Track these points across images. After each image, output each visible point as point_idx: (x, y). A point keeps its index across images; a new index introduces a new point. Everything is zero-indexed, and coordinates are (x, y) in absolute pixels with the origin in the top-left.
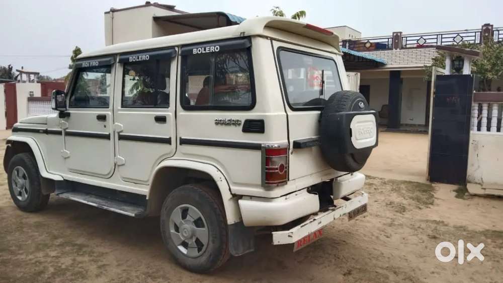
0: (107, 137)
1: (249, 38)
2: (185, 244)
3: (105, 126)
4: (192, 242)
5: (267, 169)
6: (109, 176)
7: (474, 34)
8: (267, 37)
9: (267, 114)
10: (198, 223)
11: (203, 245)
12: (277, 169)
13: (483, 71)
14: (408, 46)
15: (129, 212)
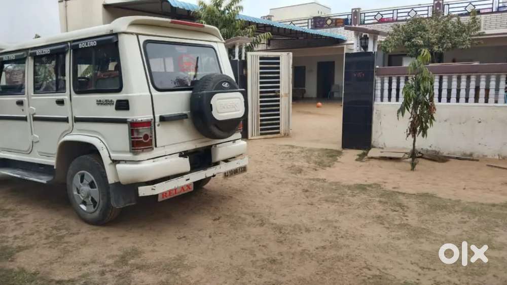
0: (25, 119)
1: (116, 34)
2: (84, 203)
3: (23, 110)
4: (89, 200)
5: (132, 138)
6: (29, 152)
7: (426, 8)
8: (132, 34)
9: (129, 95)
10: (92, 185)
11: (96, 203)
12: (141, 138)
13: (431, 45)
14: (366, 22)
15: (43, 180)
